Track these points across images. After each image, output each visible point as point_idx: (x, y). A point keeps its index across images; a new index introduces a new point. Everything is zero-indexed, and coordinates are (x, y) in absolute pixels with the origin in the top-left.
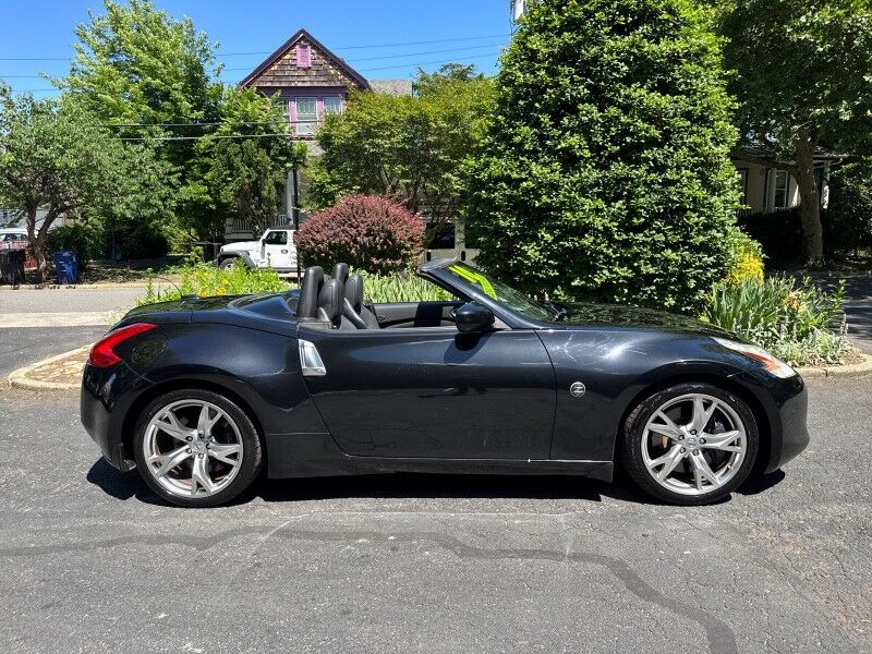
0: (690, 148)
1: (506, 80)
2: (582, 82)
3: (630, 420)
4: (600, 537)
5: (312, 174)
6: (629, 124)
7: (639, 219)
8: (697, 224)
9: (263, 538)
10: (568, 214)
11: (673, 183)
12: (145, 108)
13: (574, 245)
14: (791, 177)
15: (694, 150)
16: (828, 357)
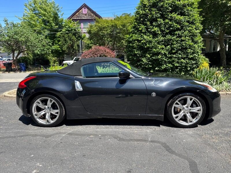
0: (189, 31)
1: (137, 13)
2: (158, 13)
3: (169, 103)
4: (159, 136)
5: (86, 41)
6: (171, 24)
7: (174, 51)
8: (190, 52)
9: (64, 135)
10: (154, 49)
11: (184, 41)
12: (43, 25)
13: (156, 58)
14: (218, 42)
15: (190, 31)
16: (227, 89)
